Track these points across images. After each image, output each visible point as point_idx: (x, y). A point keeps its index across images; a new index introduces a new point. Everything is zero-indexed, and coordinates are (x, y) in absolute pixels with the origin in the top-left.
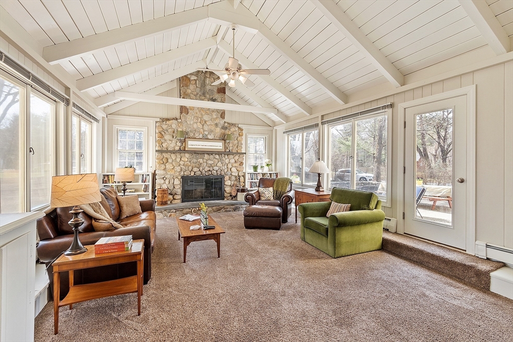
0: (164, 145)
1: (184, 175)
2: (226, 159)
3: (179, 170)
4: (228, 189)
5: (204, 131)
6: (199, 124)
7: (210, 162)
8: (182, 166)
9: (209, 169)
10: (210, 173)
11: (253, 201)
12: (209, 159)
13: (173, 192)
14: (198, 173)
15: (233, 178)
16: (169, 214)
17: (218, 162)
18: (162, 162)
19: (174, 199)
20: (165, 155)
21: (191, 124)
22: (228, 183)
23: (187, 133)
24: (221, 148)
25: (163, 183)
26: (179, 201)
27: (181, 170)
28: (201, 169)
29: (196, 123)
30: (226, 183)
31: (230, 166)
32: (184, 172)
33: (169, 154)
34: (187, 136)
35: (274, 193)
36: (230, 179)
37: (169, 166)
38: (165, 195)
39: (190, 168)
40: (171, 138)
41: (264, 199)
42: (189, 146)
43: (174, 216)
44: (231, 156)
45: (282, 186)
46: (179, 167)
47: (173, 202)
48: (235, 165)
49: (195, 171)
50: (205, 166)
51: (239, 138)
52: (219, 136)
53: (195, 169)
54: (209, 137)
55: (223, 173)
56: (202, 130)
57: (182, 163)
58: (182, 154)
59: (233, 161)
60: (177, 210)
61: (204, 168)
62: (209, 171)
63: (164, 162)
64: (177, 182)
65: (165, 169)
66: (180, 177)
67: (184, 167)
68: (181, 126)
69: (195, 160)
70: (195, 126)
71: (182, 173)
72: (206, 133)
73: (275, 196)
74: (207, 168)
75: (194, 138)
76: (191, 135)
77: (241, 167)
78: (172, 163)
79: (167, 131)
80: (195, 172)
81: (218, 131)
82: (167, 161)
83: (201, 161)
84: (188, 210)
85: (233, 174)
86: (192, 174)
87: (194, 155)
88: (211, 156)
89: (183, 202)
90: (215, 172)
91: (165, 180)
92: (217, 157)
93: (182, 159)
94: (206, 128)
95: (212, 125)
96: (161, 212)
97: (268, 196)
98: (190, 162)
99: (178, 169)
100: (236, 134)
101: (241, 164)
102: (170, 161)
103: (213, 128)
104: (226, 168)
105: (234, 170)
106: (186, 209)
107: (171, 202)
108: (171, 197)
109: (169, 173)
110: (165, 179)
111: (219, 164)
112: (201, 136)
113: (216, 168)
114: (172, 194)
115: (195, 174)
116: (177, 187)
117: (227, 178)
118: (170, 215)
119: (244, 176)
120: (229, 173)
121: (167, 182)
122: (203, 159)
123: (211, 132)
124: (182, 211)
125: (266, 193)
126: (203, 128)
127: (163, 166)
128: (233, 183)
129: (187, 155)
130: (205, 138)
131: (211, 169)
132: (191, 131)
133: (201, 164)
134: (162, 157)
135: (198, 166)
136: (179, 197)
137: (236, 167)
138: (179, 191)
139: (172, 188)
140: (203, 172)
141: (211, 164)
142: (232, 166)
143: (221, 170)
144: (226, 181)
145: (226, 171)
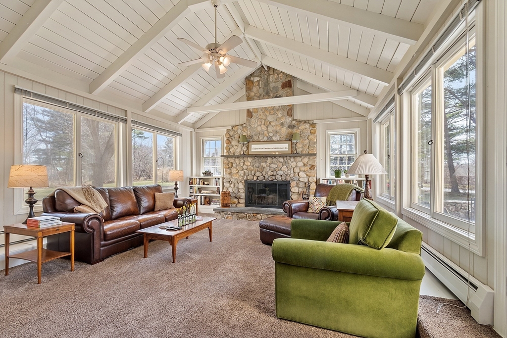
0: (231, 150)
1: (247, 179)
2: (293, 162)
3: (242, 175)
5: (269, 133)
6: (263, 126)
7: (273, 166)
8: (245, 170)
9: (272, 173)
10: (274, 177)
12: (272, 163)
13: (238, 197)
14: (261, 178)
15: (301, 184)
16: (227, 216)
17: (283, 166)
18: (228, 167)
19: (239, 203)
20: (231, 160)
21: (255, 128)
22: (295, 189)
23: (251, 137)
24: (287, 150)
25: (229, 187)
26: (244, 205)
27: (245, 174)
28: (264, 173)
29: (260, 125)
30: (293, 190)
31: (297, 170)
32: (247, 177)
33: (234, 158)
34: (251, 140)
36: (297, 185)
37: (234, 171)
38: (226, 198)
39: (253, 172)
40: (237, 144)
42: (252, 150)
43: (230, 219)
44: (299, 159)
46: (243, 172)
48: (303, 169)
49: (258, 175)
50: (268, 170)
51: (311, 137)
52: (285, 137)
53: (258, 174)
54: (274, 139)
55: (288, 179)
56: (266, 132)
57: (245, 167)
58: (245, 159)
59: (300, 164)
60: (237, 213)
61: (267, 172)
62: (273, 175)
63: (229, 166)
64: (241, 186)
65: (230, 173)
66: (243, 182)
67: (247, 172)
68: (246, 131)
69: (257, 164)
70: (259, 129)
71: (245, 178)
72: (271, 135)
74: (270, 173)
75: (259, 142)
76: (256, 138)
77: (312, 171)
78: (236, 168)
79: (233, 136)
80: (258, 177)
81: (284, 131)
82: (232, 166)
83: (264, 164)
84: (243, 215)
85: (300, 179)
86: (255, 178)
87: (257, 159)
88: (275, 159)
89: (246, 206)
90: (279, 177)
91: (230, 184)
92: (281, 160)
93: (245, 163)
94: (270, 129)
95: (276, 125)
96: (220, 213)
98: (253, 166)
99: (241, 173)
100: (307, 132)
101: (313, 167)
102: (235, 165)
103: (278, 128)
104: (292, 172)
105: (302, 174)
106: (241, 213)
107: (236, 206)
108: (236, 200)
109: (234, 177)
111: (284, 168)
112: (265, 139)
113: (280, 173)
115: (257, 179)
116: (241, 191)
117: (293, 184)
119: (317, 183)
120: (296, 178)
121: (232, 185)
122: (266, 162)
123: (276, 132)
125: (316, 203)
126: (267, 130)
127: (229, 171)
128: (301, 190)
129: (250, 159)
130: (270, 141)
131: (275, 174)
132: (255, 135)
133: (264, 168)
134: (227, 162)
135: (261, 170)
136: (243, 201)
137: (304, 171)
138: (243, 195)
139: (236, 192)
140: (267, 177)
141: (275, 168)
142: (300, 170)
143: (287, 175)
144: (293, 187)
145: (292, 175)
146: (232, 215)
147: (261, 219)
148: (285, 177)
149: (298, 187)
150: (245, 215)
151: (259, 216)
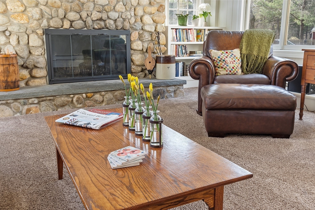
1: (49, 26)
3: (37, 16)
4: (137, 58)
8: (43, 7)
9: (99, 15)
10: (102, 23)
11: (208, 77)
13: (30, 63)
14: (78, 24)
15: (147, 36)
16: (26, 107)
17: (118, 1)
19: (33, 77)
22: (137, 45)
25: (5, 44)
26: (43, 81)
27: (42, 15)
28: (84, 15)
30: (134, 46)
31: (140, 12)
32: (48, 22)
35: (242, 61)
36: (140, 38)
37: (13, 5)
38: (12, 68)
39: (61, 12)
41: (225, 72)
43: (36, 112)
45: (259, 47)
46: (37, 10)
47: (31, 83)
48: (149, 9)
49: (71, 19)
50: (91, 9)
53: (72, 15)
55: (127, 26)
59: (145, 1)
60: (41, 99)
61: (89, 13)
62: (101, 19)
64: (36, 41)
65: (5, 12)
66: (40, 32)
67: (48, 10)
71: (45, 23)
73: (245, 66)
74: (96, 15)
77: (161, 14)
80: (72, 22)
84: (65, 99)
85: (145, 28)
86: (67, 25)
89: (51, 82)
90: (112, 22)
91: (8, 37)
96: (7, 104)
97: (231, 65)
99: (35, 12)
101: (161, 8)
104: (133, 15)
105: (147, 19)
106: (61, 96)
107: (27, 84)
108: (25, 73)
109: (15, 22)
110: (7, 33)
113: (114, 15)
114: (27, 68)
115: (71, 25)
116: (37, 52)
117: (135, 35)
118: (28, 110)
119: (166, 33)
120: (139, 25)
121: (13, 40)
124: (53, 100)
125: (228, 60)
128: (146, 45)
131: (104, 16)
135: (77, 8)
136: (43, 73)
137: (150, 14)
138: (42, 61)
139: (25, 54)
140: (89, 21)
141: (103, 6)
142: (144, 12)
143: (124, 20)
144: (135, 41)
145: (133, 21)
146: (39, 103)
147: (103, 101)
148: (123, 23)
149: (142, 41)
150: (70, 100)
151: (97, 97)
